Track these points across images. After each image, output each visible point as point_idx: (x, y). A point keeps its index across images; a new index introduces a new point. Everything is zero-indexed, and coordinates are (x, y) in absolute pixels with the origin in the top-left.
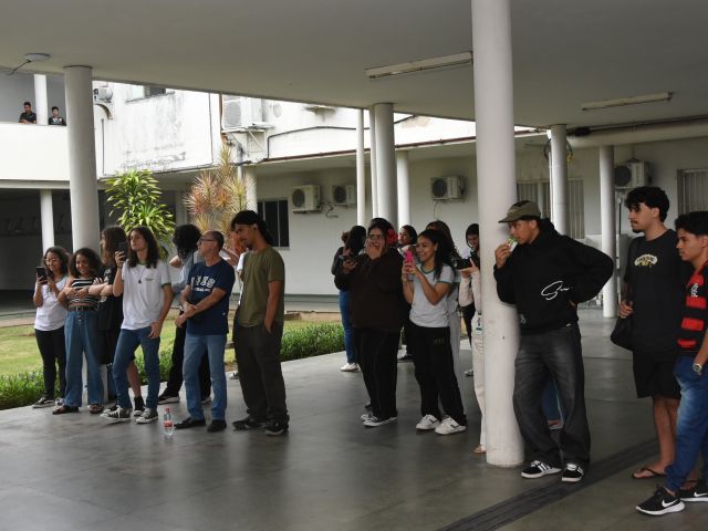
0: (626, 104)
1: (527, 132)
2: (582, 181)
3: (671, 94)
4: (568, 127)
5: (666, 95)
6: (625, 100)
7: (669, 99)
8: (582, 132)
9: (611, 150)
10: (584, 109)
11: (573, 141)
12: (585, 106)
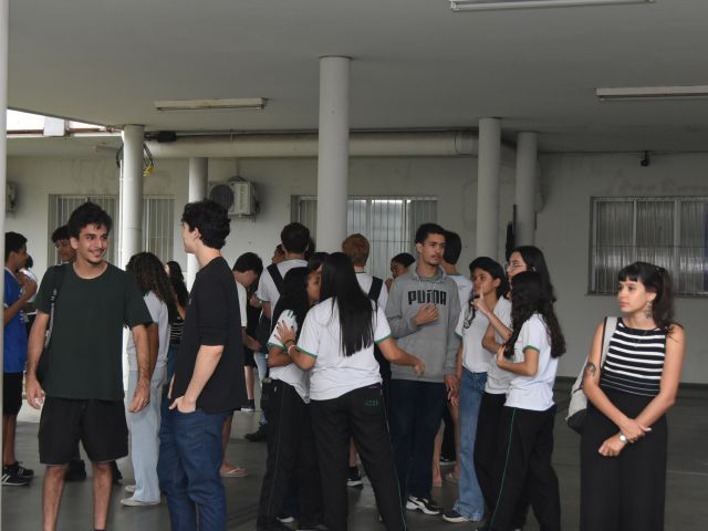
0: (210, 107)
1: (97, 131)
2: (172, 201)
3: (265, 100)
4: (146, 130)
5: (259, 101)
6: (211, 102)
7: (263, 106)
8: (166, 137)
9: (204, 163)
10: (159, 109)
11: (154, 148)
12: (158, 104)
